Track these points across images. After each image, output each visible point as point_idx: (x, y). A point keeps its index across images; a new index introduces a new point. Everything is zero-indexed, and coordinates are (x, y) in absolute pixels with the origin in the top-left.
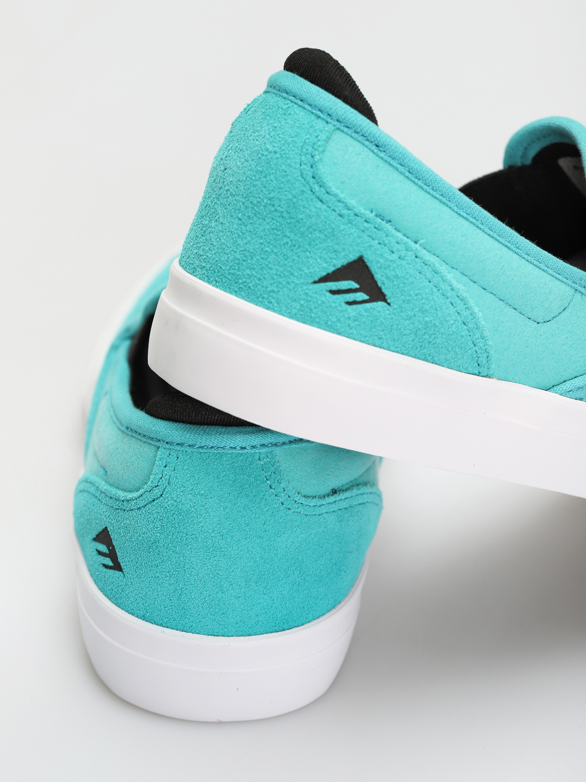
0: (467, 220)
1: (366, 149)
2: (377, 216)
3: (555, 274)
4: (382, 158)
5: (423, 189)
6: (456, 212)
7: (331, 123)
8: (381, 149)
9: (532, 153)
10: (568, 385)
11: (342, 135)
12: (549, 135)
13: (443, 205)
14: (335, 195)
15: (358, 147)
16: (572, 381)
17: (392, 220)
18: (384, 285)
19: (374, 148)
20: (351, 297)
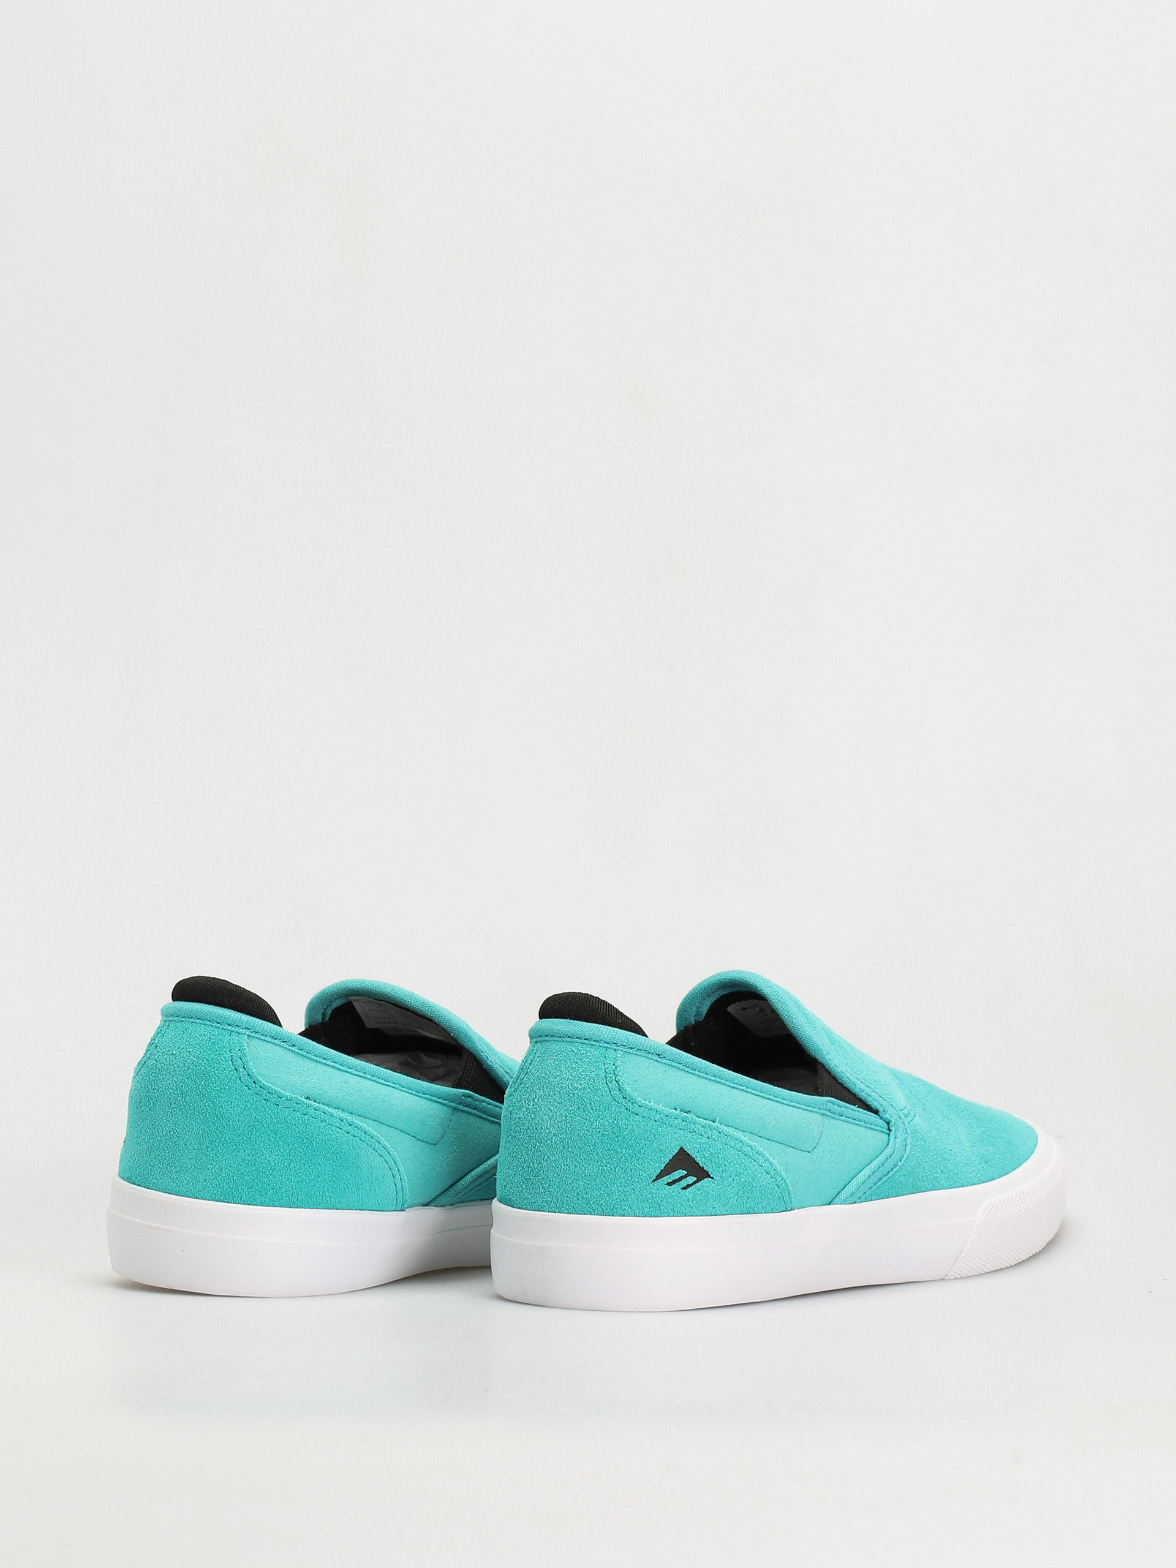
0: (738, 1089)
1: (651, 1061)
2: (681, 1111)
3: (806, 1108)
4: (665, 1064)
5: (700, 1076)
6: (729, 1086)
7: (619, 1050)
8: (662, 1056)
9: (705, 1010)
10: (844, 1194)
11: (631, 1056)
12: (718, 989)
13: (718, 1084)
14: (646, 1106)
15: (646, 1062)
16: (845, 1190)
17: (691, 1110)
18: (705, 1164)
19: (656, 1058)
20: (684, 1183)
